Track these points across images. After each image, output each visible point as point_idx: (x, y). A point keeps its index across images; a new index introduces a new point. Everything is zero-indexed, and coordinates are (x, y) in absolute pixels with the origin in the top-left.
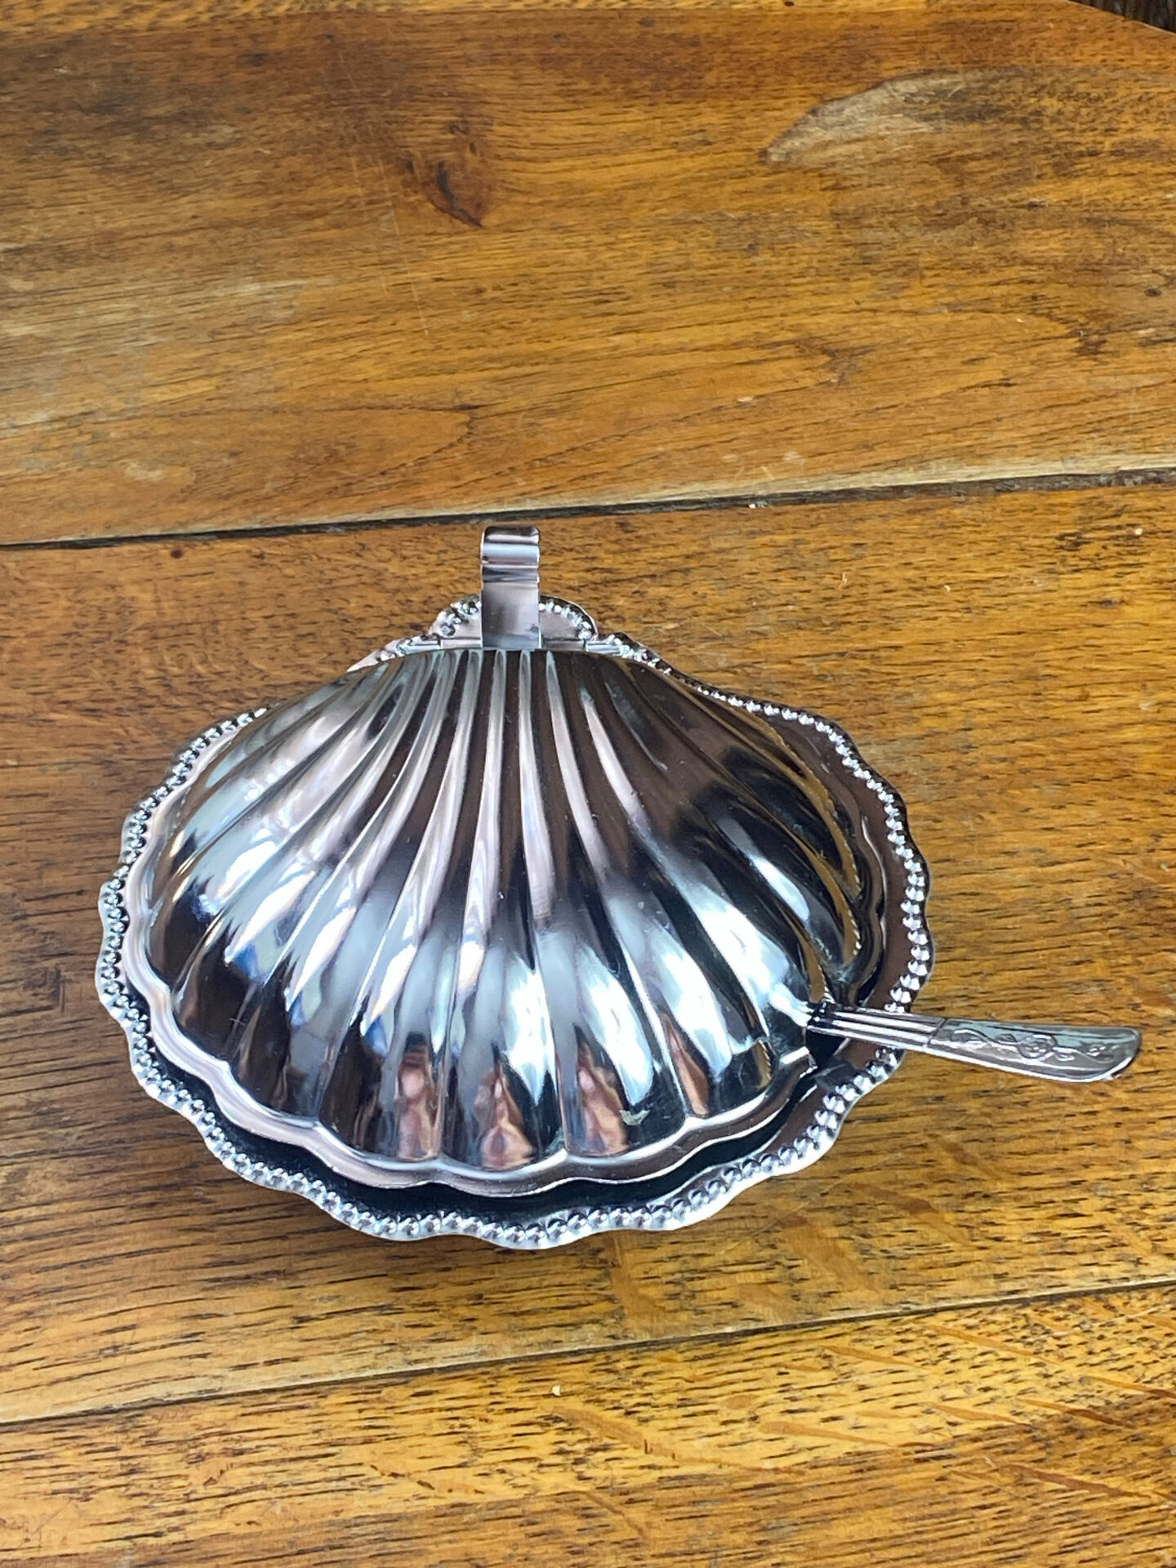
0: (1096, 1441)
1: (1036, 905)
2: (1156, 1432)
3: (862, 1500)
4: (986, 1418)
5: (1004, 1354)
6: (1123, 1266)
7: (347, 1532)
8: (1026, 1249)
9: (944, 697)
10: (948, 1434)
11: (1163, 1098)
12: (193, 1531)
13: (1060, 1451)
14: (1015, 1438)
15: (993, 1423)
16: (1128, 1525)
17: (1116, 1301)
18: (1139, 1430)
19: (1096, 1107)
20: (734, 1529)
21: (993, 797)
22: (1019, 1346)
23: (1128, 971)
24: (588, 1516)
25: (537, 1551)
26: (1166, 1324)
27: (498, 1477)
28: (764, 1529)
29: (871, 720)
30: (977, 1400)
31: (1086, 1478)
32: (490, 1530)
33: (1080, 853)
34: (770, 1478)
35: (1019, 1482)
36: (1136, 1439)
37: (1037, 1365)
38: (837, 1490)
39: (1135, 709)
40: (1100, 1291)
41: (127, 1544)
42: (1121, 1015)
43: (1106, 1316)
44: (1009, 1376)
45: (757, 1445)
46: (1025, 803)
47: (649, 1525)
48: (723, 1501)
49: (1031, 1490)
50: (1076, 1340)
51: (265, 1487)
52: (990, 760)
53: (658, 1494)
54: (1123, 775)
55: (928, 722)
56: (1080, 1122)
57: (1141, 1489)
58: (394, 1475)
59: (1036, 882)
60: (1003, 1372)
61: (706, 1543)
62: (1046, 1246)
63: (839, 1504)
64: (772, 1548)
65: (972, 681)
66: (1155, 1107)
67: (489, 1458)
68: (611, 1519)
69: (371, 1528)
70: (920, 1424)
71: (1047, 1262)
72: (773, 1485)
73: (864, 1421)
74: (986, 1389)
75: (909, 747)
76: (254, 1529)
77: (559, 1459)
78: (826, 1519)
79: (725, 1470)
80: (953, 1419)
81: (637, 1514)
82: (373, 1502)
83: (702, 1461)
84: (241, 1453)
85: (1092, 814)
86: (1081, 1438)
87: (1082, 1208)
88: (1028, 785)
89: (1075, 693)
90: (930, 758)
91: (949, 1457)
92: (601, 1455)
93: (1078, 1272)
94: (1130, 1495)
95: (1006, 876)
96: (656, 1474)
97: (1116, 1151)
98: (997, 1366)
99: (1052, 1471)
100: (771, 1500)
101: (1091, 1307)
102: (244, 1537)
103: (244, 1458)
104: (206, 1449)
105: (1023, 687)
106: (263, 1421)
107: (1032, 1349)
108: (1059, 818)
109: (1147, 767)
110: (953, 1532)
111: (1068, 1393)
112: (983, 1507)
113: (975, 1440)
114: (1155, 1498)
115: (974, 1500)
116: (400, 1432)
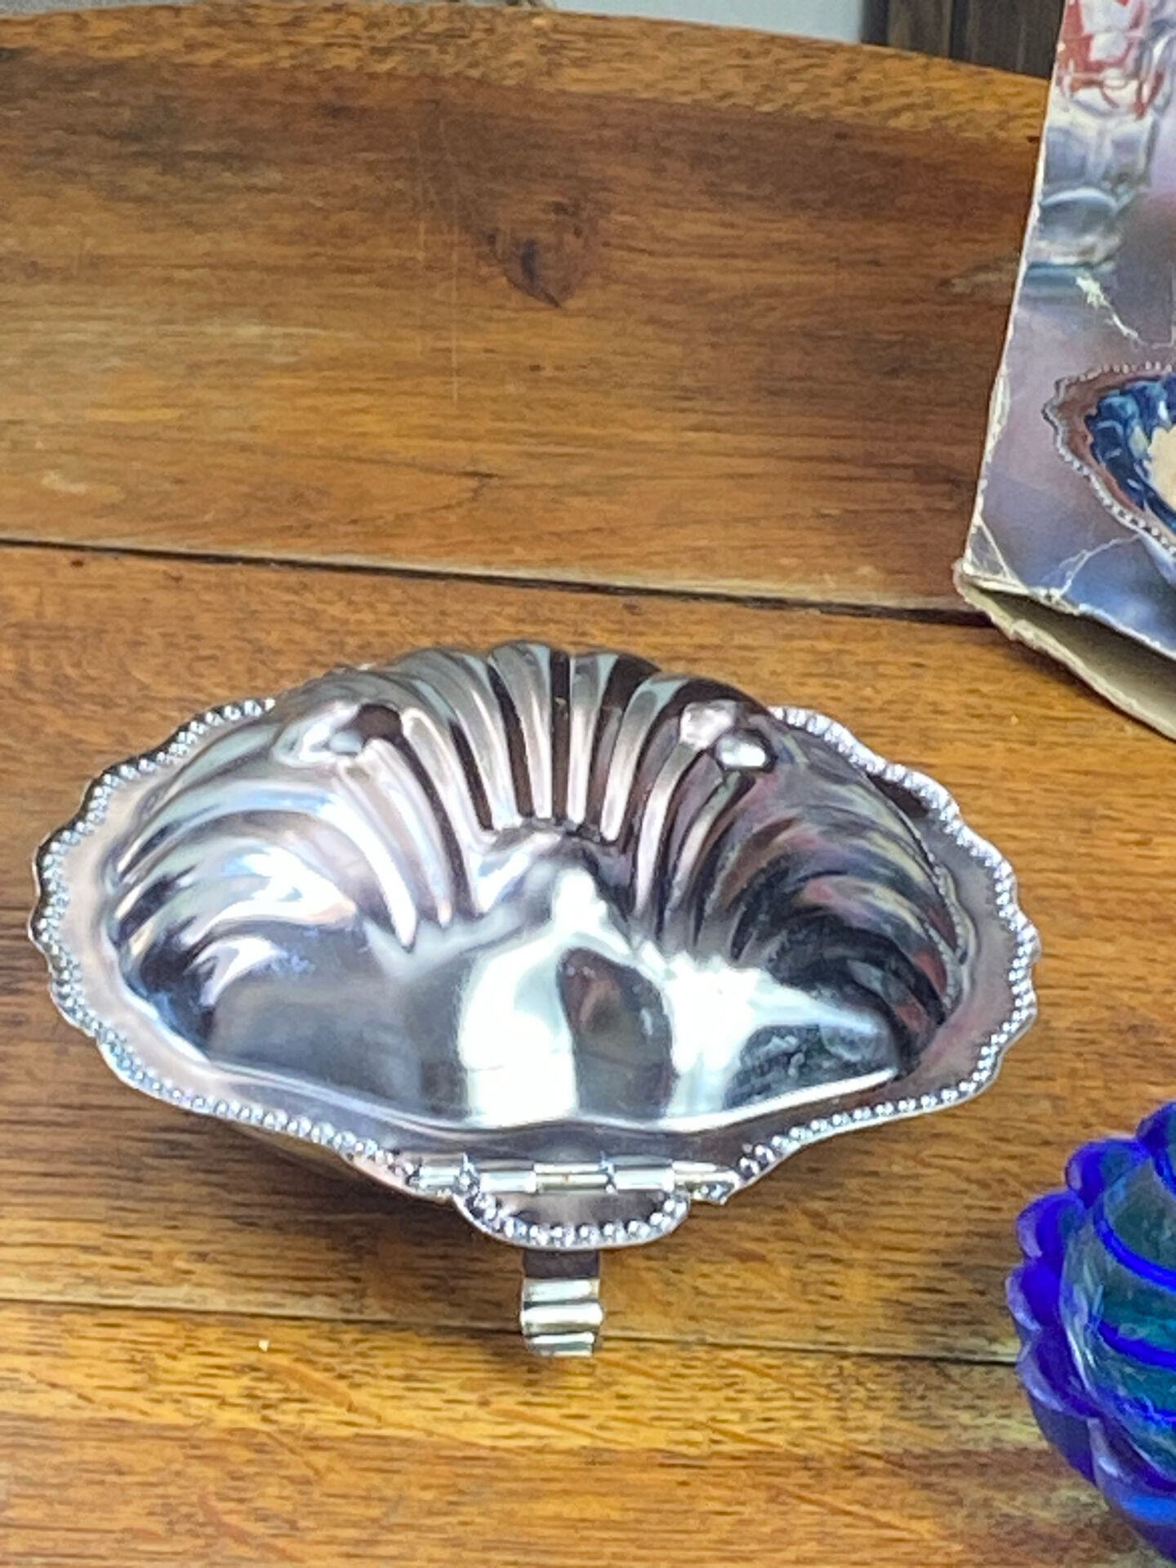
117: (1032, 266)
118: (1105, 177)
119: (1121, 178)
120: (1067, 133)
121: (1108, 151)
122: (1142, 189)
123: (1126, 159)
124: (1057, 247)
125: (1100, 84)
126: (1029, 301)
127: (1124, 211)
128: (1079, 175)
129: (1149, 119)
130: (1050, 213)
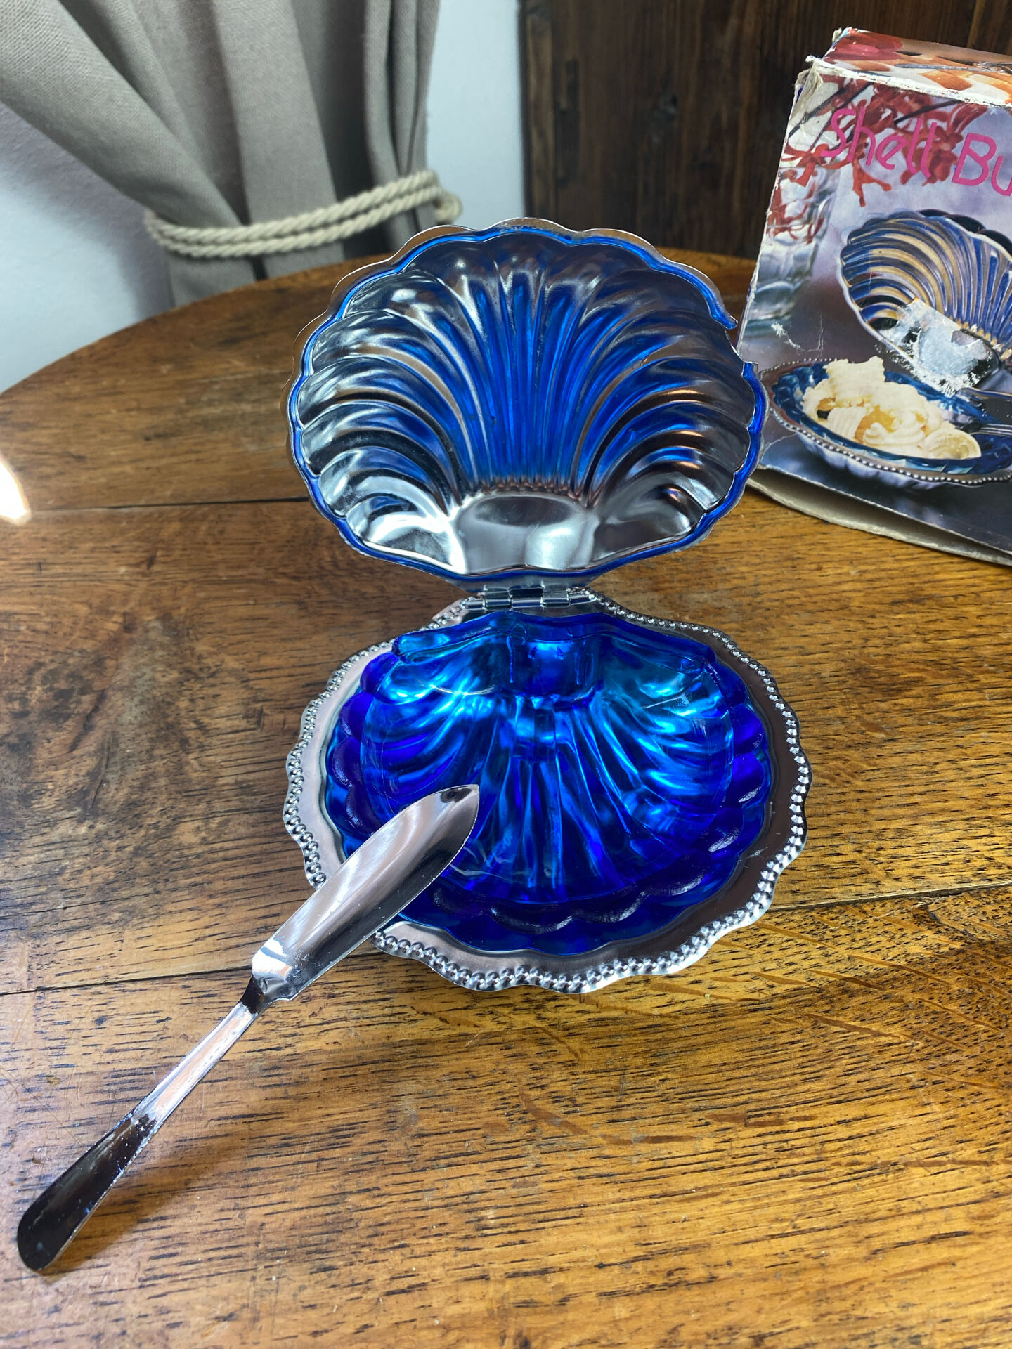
0: (861, 999)
1: (800, 676)
2: (900, 993)
3: (717, 1036)
4: (791, 983)
5: (800, 941)
6: (869, 886)
7: (393, 1051)
8: (809, 875)
9: (744, 569)
10: (768, 993)
11: (884, 785)
12: (300, 1047)
13: (838, 1006)
14: (810, 996)
15: (796, 986)
16: (887, 1056)
17: (867, 908)
18: (888, 992)
19: (845, 790)
20: (636, 1055)
21: (773, 620)
22: (809, 936)
23: (856, 712)
24: (543, 1044)
25: (511, 1067)
26: (899, 922)
27: (488, 1017)
28: (654, 1055)
29: (704, 581)
30: (785, 971)
31: (857, 1023)
32: (482, 1052)
33: (824, 648)
34: (658, 1021)
35: (814, 1027)
36: (887, 997)
37: (821, 948)
38: (700, 1030)
39: (848, 574)
40: (856, 902)
41: (259, 1054)
42: (855, 737)
43: (860, 918)
44: (804, 956)
45: (648, 998)
46: (791, 622)
47: (582, 1051)
48: (628, 1035)
49: (822, 1032)
50: (843, 932)
51: (346, 1019)
52: (770, 600)
53: (588, 1030)
54: (845, 607)
55: (735, 582)
56: (836, 798)
57: (893, 1032)
58: (425, 1013)
59: (800, 664)
60: (800, 952)
61: (618, 1064)
62: (822, 873)
63: (701, 1039)
64: (660, 1069)
65: (758, 561)
66: (879, 790)
67: (483, 1004)
68: (558, 1046)
69: (409, 1049)
70: (751, 986)
71: (823, 883)
72: (659, 1025)
73: (716, 984)
74: (791, 964)
75: (726, 594)
76: (337, 1047)
77: (526, 1005)
78: (693, 1049)
79: (630, 1015)
80: (770, 983)
81: (574, 1043)
82: (410, 1031)
83: (616, 1009)
84: (333, 996)
85: (828, 628)
86: (852, 996)
87: (843, 849)
88: (792, 613)
89: (814, 566)
90: (737, 600)
91: (770, 1008)
92: (553, 1003)
93: (842, 889)
94: (886, 1035)
95: (783, 661)
96: (587, 1017)
97: (859, 816)
98: (796, 949)
99: (835, 1019)
100: (658, 1036)
101: (851, 912)
102: (330, 1052)
103: (335, 1000)
104: (312, 993)
105: (785, 564)
106: (348, 976)
107: (817, 938)
108: (811, 630)
109: (857, 604)
110: (775, 1059)
111: (841, 967)
112: (793, 1043)
113: (785, 997)
114: (902, 1038)
115: (786, 1038)
116: (430, 985)
117: (750, 322)
118: (789, 275)
119: (797, 274)
120: (771, 256)
121: (791, 262)
122: (808, 278)
123: (800, 265)
124: (763, 312)
125: (789, 229)
126: (746, 338)
127: (797, 290)
128: (776, 276)
129: (813, 243)
130: (760, 297)
